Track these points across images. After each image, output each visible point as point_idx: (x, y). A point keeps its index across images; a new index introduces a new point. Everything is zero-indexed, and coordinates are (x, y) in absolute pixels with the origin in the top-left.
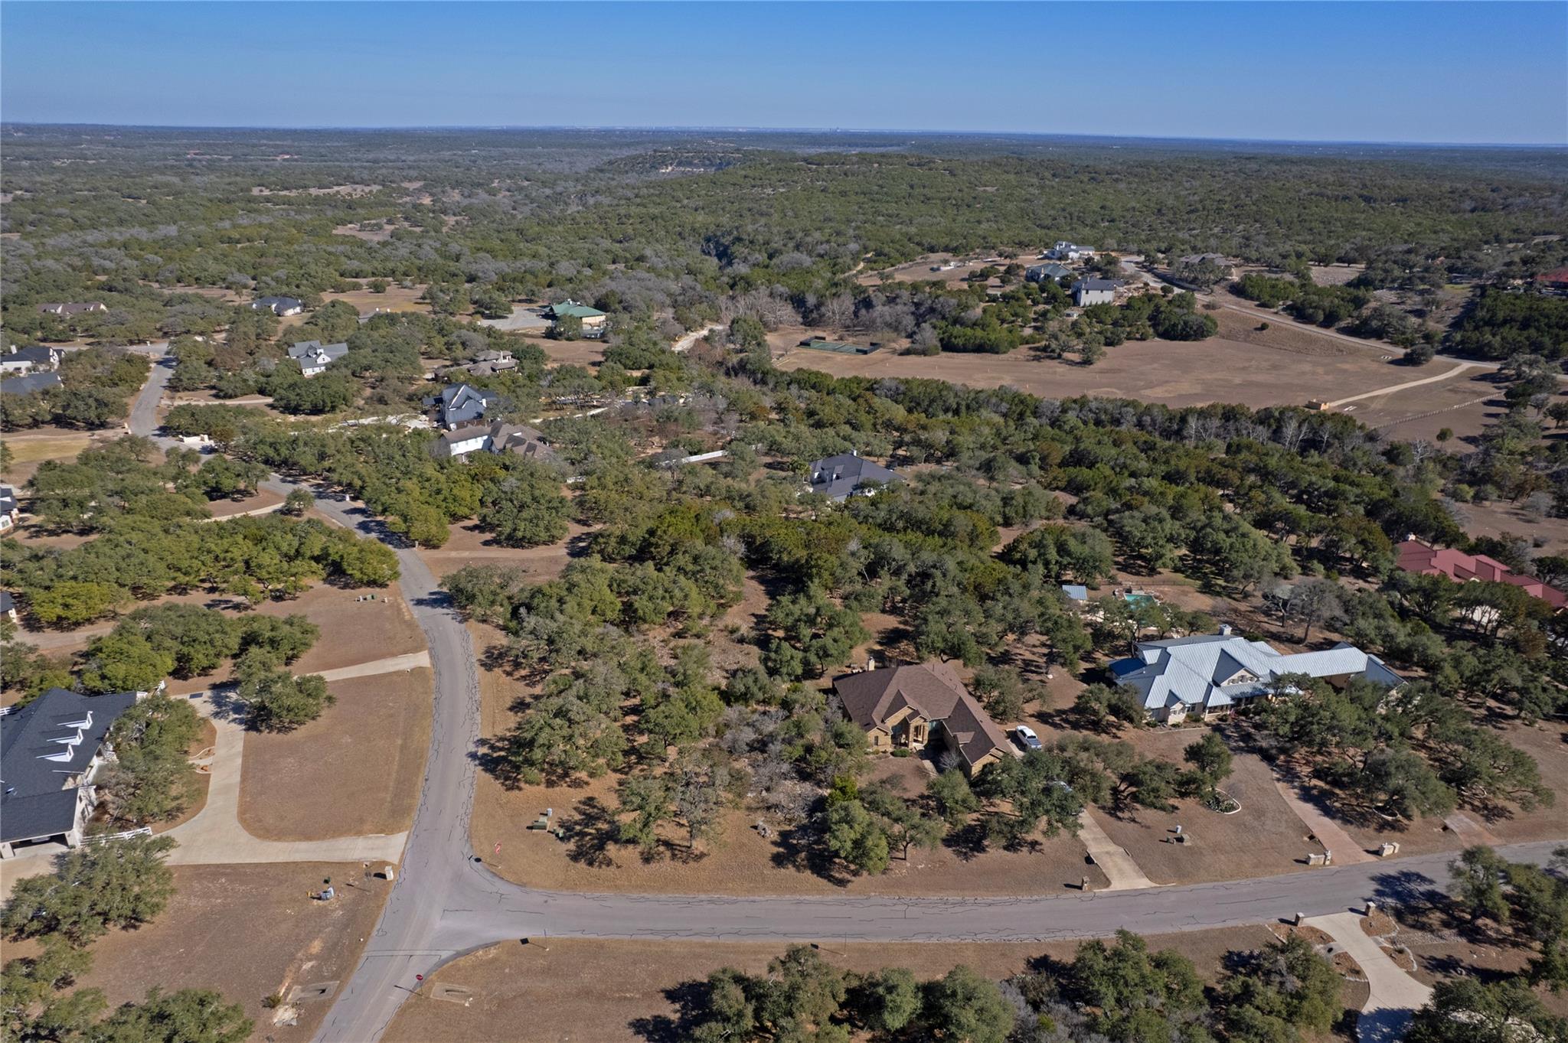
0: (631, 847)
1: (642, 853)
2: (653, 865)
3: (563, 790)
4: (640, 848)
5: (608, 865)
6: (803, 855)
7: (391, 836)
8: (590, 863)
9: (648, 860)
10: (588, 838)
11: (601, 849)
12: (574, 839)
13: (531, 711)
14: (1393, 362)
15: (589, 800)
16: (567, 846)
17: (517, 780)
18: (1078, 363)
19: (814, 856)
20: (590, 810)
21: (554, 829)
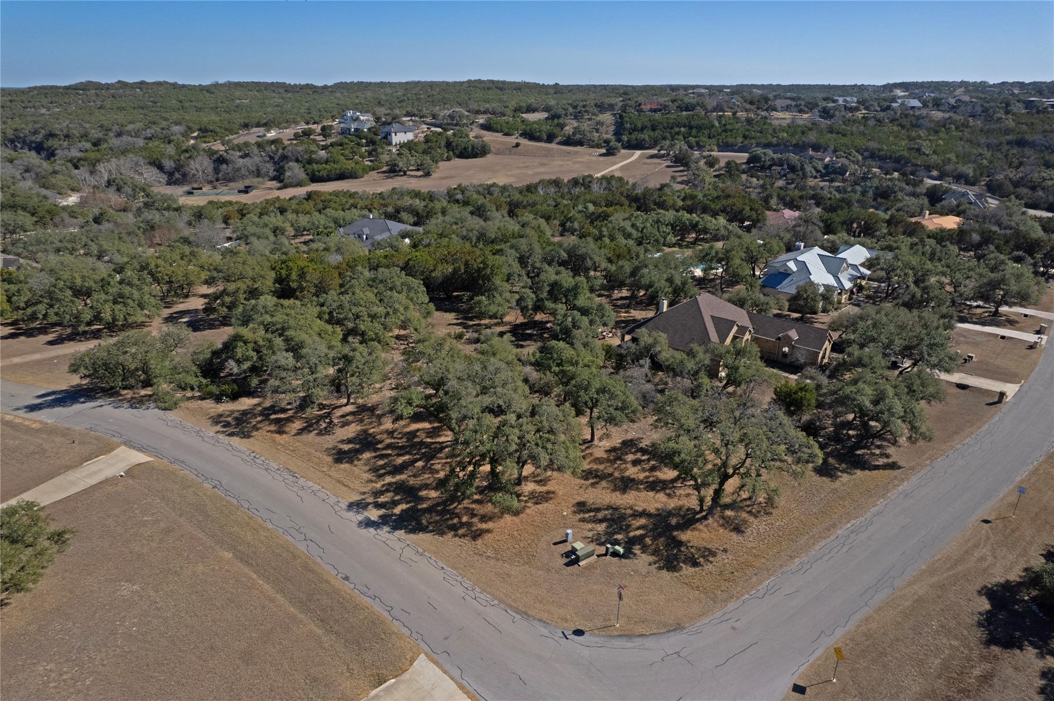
0: (699, 526)
1: (722, 526)
3: (534, 509)
5: (713, 555)
7: (406, 676)
8: (695, 564)
9: (738, 530)
10: (648, 541)
11: (680, 543)
12: (637, 549)
13: (367, 455)
14: (601, 155)
15: (581, 507)
16: (643, 560)
17: (469, 525)
18: (421, 176)
19: (841, 458)
20: (600, 515)
21: (602, 550)
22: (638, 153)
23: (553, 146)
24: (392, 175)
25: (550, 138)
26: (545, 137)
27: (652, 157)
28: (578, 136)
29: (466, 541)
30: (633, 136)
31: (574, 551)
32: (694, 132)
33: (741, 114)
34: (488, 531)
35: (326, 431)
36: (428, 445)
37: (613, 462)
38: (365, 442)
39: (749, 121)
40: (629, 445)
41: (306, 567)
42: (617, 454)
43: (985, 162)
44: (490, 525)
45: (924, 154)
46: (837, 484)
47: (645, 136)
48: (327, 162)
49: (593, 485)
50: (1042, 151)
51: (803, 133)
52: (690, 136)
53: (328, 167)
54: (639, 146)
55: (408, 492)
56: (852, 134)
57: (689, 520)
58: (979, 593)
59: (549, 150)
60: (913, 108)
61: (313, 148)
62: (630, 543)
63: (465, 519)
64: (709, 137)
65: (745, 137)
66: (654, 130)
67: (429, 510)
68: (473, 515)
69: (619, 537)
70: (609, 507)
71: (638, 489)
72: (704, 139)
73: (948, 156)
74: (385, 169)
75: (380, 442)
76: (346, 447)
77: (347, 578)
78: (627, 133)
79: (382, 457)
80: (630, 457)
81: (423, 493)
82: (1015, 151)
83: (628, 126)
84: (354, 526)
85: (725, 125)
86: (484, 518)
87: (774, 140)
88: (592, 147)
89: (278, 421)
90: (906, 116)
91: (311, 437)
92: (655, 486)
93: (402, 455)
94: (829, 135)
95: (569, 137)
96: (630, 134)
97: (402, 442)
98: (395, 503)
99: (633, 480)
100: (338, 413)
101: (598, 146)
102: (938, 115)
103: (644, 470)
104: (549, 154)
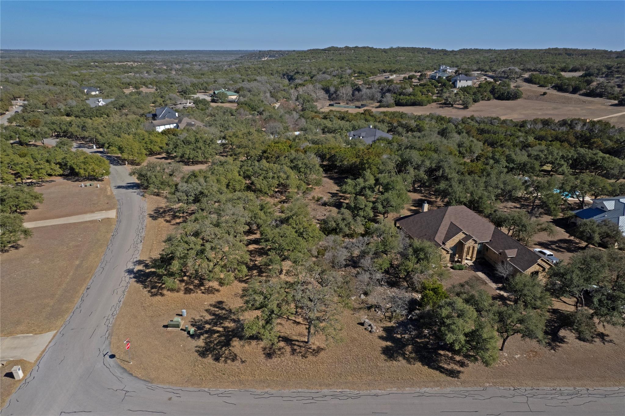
0: (254, 343)
1: (264, 349)
2: (275, 360)
3: (198, 295)
4: (262, 344)
5: (233, 360)
6: (410, 347)
8: (217, 359)
11: (228, 345)
12: (204, 336)
18: (461, 108)
19: (419, 349)
20: (219, 312)
23: (576, 96)
24: (444, 106)
25: (575, 91)
26: (571, 89)
28: (600, 90)
29: (148, 295)
34: (163, 295)
48: (409, 95)
53: (408, 98)
59: (569, 99)
61: (408, 86)
62: (207, 332)
74: (442, 102)
77: (88, 288)
84: (125, 269)
88: (609, 99)
95: (592, 90)
98: (152, 267)
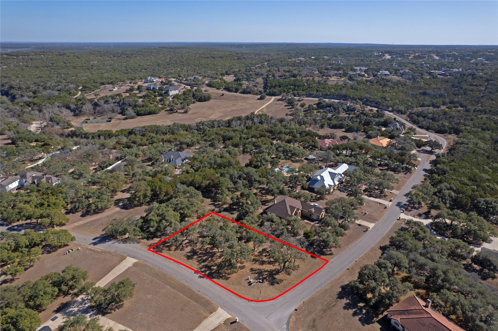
0: (280, 274)
2: (292, 275)
5: (283, 281)
7: (217, 312)
8: (278, 283)
9: (289, 274)
10: (267, 278)
11: (275, 278)
12: (265, 281)
13: (195, 257)
14: (258, 99)
15: (252, 270)
16: (266, 283)
17: (225, 276)
18: (183, 113)
19: (318, 252)
20: (256, 272)
21: (257, 281)
22: (273, 98)
23: (238, 94)
24: (171, 112)
25: (236, 91)
26: (234, 90)
27: (279, 100)
28: (248, 90)
29: (225, 280)
30: (271, 90)
31: (250, 282)
32: (296, 87)
33: (316, 79)
34: (230, 277)
35: (182, 249)
36: (211, 253)
37: (259, 256)
38: (194, 252)
39: (319, 83)
40: (264, 250)
41: (189, 289)
42: (261, 253)
43: (410, 103)
44: (230, 276)
45: (387, 100)
46: (316, 260)
47: (276, 90)
48: (143, 106)
49: (255, 263)
50: (432, 98)
51: (341, 89)
52: (295, 90)
53: (144, 109)
54: (274, 94)
55: (208, 267)
56: (360, 90)
57: (278, 272)
58: (340, 287)
59: (236, 97)
60: (386, 75)
61: (136, 99)
62: (263, 279)
63: (224, 275)
64: (303, 91)
65: (317, 91)
66: (280, 87)
67: (215, 272)
68: (226, 273)
69: (261, 277)
70: (259, 270)
71: (266, 264)
72: (300, 91)
73: (396, 101)
74: (168, 108)
75: (198, 252)
76: (189, 254)
77: (199, 291)
78: (268, 88)
79: (200, 257)
80: (264, 254)
81: (212, 268)
82: (421, 98)
83: (269, 85)
84: (197, 278)
85: (309, 85)
86: (229, 274)
87: (329, 93)
88: (254, 94)
89: (168, 246)
90: (383, 79)
91: (178, 251)
92: (270, 263)
93: (205, 256)
94: (351, 90)
95: (244, 90)
96: (270, 89)
97: (204, 252)
98: (206, 271)
99: (265, 261)
100: (184, 243)
101: (257, 94)
102: (395, 78)
103: (267, 258)
104: (236, 98)
